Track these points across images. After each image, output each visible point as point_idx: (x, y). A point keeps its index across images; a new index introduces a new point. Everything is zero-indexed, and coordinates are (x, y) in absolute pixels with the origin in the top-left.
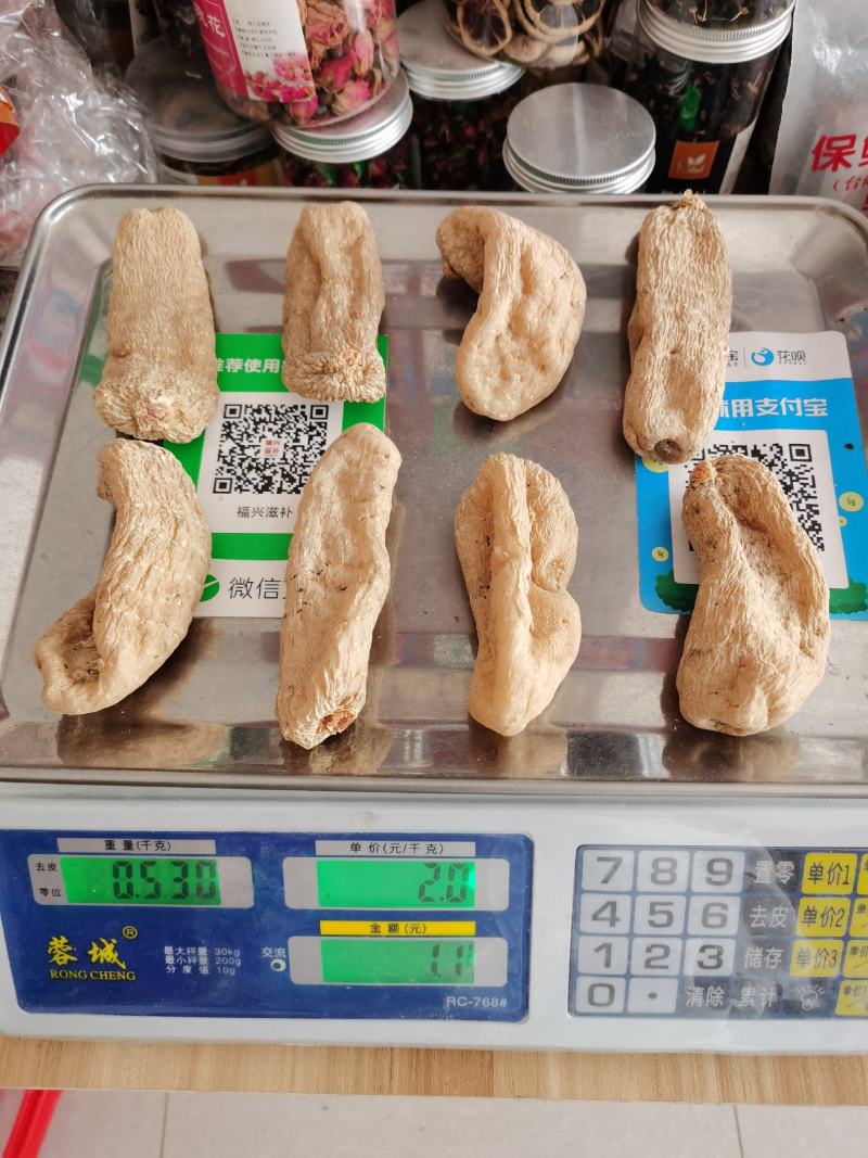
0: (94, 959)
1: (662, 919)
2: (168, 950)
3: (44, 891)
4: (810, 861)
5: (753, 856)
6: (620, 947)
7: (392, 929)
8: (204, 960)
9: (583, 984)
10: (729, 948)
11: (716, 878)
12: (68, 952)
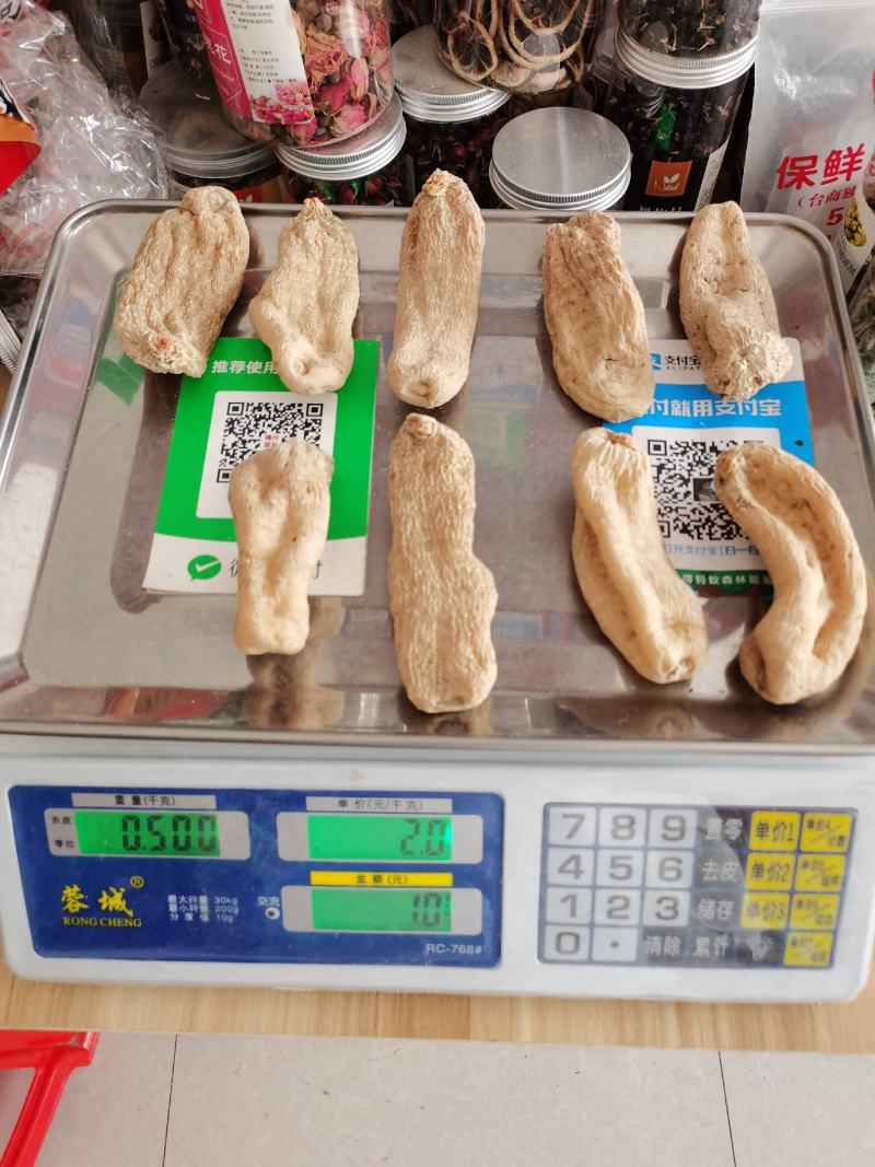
0: (104, 907)
1: (621, 872)
2: (172, 898)
3: (59, 843)
4: (756, 819)
5: (703, 812)
6: (584, 897)
7: (376, 879)
8: (204, 908)
9: (551, 933)
10: (684, 900)
11: (671, 834)
12: (80, 901)
